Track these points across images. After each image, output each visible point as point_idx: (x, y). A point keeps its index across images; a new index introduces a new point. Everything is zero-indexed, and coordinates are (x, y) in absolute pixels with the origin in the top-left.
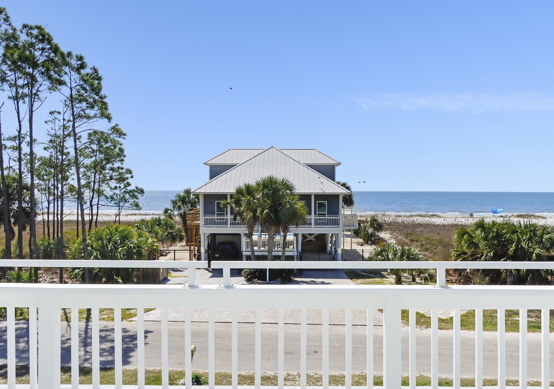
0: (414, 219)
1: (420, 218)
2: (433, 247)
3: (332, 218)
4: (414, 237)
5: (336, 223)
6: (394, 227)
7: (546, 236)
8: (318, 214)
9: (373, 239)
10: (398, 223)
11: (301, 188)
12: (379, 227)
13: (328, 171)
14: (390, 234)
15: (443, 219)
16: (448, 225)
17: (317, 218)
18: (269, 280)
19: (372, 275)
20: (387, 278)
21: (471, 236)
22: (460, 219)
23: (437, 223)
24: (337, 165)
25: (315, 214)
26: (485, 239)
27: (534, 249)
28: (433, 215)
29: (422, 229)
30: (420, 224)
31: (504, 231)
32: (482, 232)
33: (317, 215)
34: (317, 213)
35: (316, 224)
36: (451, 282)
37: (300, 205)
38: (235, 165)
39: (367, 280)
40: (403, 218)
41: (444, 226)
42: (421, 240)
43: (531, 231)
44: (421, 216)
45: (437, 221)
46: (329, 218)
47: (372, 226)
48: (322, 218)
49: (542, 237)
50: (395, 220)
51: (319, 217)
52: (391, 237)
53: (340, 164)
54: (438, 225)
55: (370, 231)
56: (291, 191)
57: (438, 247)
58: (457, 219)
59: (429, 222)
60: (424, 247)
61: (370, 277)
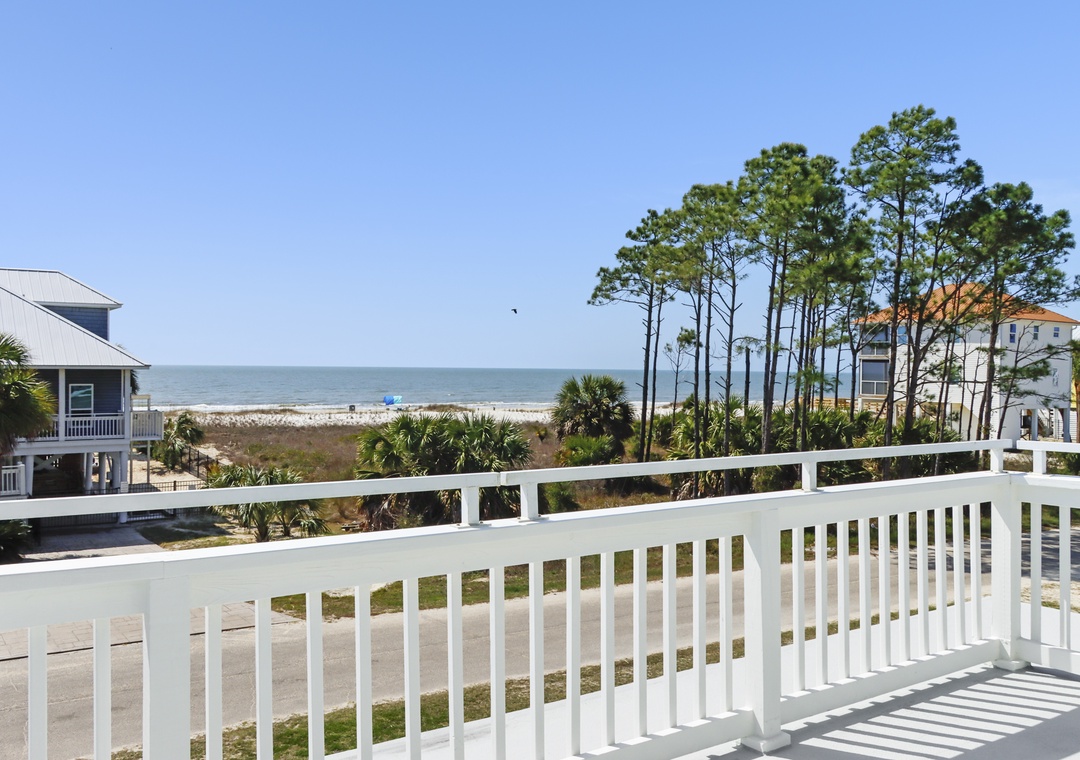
0: (255, 417)
1: (264, 416)
2: (307, 468)
3: (106, 418)
4: (268, 452)
5: (114, 429)
6: (221, 433)
7: (507, 440)
8: (73, 412)
9: (184, 459)
10: (224, 426)
11: (42, 356)
12: (197, 435)
13: (95, 320)
14: (218, 448)
15: (307, 416)
16: (320, 428)
17: (71, 419)
19: (200, 532)
20: (232, 534)
21: (388, 446)
22: (336, 416)
23: (298, 425)
24: (111, 309)
25: (67, 411)
26: (414, 447)
28: (285, 411)
29: (274, 436)
30: (268, 427)
31: (446, 433)
32: (406, 436)
33: (70, 414)
34: (70, 409)
35: (69, 432)
36: (354, 531)
37: (39, 390)
40: (231, 416)
41: (313, 429)
42: (282, 458)
43: (486, 431)
44: (263, 412)
45: (298, 421)
46: (99, 418)
47: (181, 432)
48: (83, 419)
49: (502, 440)
50: (217, 422)
51: (75, 419)
52: (221, 455)
54: (303, 428)
55: (179, 443)
56: (18, 360)
57: (315, 468)
58: (332, 416)
59: (282, 423)
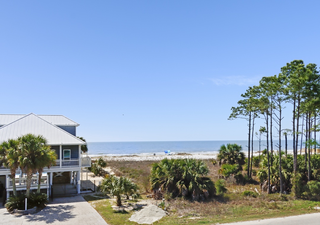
0: (124, 158)
1: (127, 157)
2: (137, 175)
3: (74, 160)
4: (126, 170)
5: (77, 164)
6: (113, 164)
7: (201, 167)
8: (65, 158)
9: (100, 172)
10: (115, 161)
11: (51, 141)
12: (104, 165)
13: (71, 130)
14: (111, 168)
15: (140, 157)
16: (143, 161)
17: (64, 161)
18: (27, 209)
19: (101, 197)
20: (111, 198)
21: (160, 169)
22: (149, 157)
23: (137, 160)
24: (77, 126)
25: (62, 158)
26: (169, 169)
27: (195, 174)
28: (134, 156)
29: (129, 164)
30: (128, 161)
31: (179, 165)
32: (166, 165)
33: (64, 159)
34: (64, 158)
35: (63, 165)
36: (150, 198)
37: (51, 153)
38: (2, 126)
39: (98, 201)
40: (117, 158)
41: (141, 162)
42: (130, 172)
43: (193, 164)
44: (127, 156)
45: (137, 159)
46: (72, 160)
47: (99, 164)
48: (67, 161)
49: (199, 167)
50: (113, 160)
51: (65, 161)
52: (112, 171)
53: (78, 125)
54: (138, 161)
55: (99, 167)
56: (45, 143)
57: (140, 175)
58: (148, 157)
59: (132, 160)
60: (132, 176)
61: (100, 199)
